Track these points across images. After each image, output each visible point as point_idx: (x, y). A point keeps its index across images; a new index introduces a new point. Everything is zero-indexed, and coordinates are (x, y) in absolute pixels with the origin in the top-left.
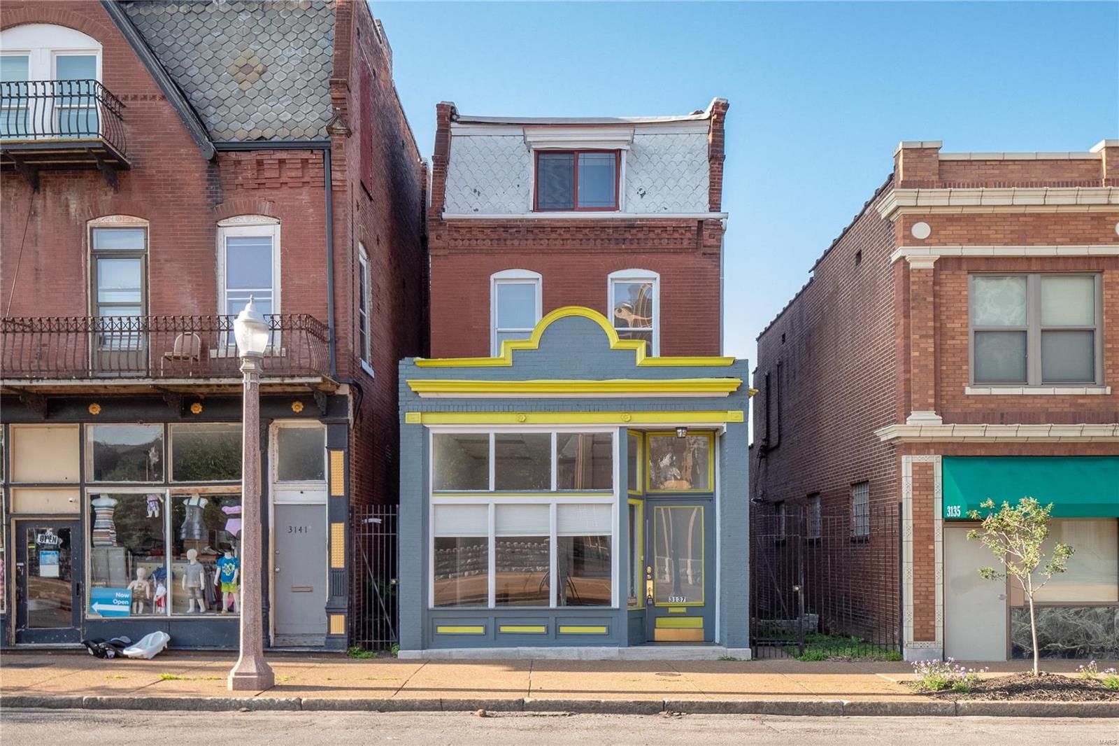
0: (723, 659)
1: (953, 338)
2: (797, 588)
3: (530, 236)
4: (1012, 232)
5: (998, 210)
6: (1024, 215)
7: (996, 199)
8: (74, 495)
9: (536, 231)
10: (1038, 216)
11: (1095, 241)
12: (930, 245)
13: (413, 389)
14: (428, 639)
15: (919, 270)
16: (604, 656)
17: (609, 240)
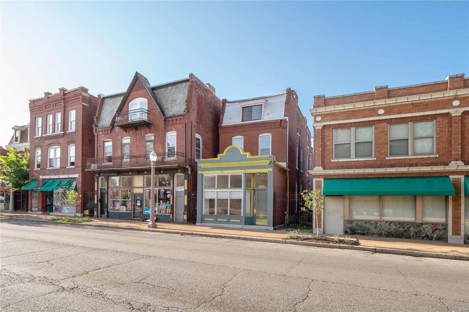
0: (266, 229)
1: (328, 147)
2: (285, 213)
3: (241, 128)
4: (345, 116)
5: (340, 111)
6: (349, 111)
7: (339, 108)
8: (142, 189)
9: (242, 126)
10: (354, 111)
11: (372, 116)
12: (321, 122)
13: (199, 166)
14: (202, 221)
15: (318, 129)
16: (238, 227)
17: (259, 127)
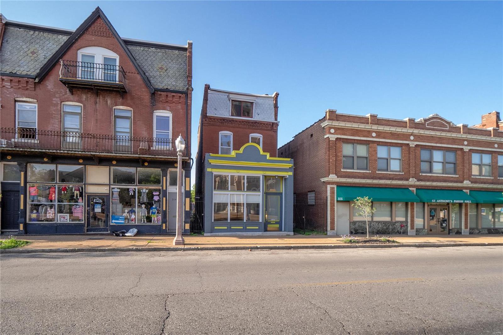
0: (287, 235)
1: (339, 157)
2: (304, 217)
3: (230, 122)
4: (351, 133)
5: (348, 128)
6: (354, 129)
7: (349, 125)
9: (232, 121)
10: (357, 130)
11: (368, 137)
12: (334, 134)
13: (210, 162)
14: (212, 231)
15: (332, 140)
17: (250, 125)
